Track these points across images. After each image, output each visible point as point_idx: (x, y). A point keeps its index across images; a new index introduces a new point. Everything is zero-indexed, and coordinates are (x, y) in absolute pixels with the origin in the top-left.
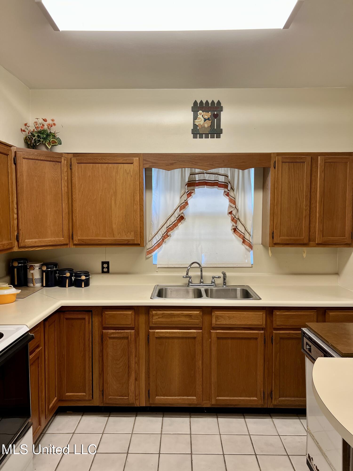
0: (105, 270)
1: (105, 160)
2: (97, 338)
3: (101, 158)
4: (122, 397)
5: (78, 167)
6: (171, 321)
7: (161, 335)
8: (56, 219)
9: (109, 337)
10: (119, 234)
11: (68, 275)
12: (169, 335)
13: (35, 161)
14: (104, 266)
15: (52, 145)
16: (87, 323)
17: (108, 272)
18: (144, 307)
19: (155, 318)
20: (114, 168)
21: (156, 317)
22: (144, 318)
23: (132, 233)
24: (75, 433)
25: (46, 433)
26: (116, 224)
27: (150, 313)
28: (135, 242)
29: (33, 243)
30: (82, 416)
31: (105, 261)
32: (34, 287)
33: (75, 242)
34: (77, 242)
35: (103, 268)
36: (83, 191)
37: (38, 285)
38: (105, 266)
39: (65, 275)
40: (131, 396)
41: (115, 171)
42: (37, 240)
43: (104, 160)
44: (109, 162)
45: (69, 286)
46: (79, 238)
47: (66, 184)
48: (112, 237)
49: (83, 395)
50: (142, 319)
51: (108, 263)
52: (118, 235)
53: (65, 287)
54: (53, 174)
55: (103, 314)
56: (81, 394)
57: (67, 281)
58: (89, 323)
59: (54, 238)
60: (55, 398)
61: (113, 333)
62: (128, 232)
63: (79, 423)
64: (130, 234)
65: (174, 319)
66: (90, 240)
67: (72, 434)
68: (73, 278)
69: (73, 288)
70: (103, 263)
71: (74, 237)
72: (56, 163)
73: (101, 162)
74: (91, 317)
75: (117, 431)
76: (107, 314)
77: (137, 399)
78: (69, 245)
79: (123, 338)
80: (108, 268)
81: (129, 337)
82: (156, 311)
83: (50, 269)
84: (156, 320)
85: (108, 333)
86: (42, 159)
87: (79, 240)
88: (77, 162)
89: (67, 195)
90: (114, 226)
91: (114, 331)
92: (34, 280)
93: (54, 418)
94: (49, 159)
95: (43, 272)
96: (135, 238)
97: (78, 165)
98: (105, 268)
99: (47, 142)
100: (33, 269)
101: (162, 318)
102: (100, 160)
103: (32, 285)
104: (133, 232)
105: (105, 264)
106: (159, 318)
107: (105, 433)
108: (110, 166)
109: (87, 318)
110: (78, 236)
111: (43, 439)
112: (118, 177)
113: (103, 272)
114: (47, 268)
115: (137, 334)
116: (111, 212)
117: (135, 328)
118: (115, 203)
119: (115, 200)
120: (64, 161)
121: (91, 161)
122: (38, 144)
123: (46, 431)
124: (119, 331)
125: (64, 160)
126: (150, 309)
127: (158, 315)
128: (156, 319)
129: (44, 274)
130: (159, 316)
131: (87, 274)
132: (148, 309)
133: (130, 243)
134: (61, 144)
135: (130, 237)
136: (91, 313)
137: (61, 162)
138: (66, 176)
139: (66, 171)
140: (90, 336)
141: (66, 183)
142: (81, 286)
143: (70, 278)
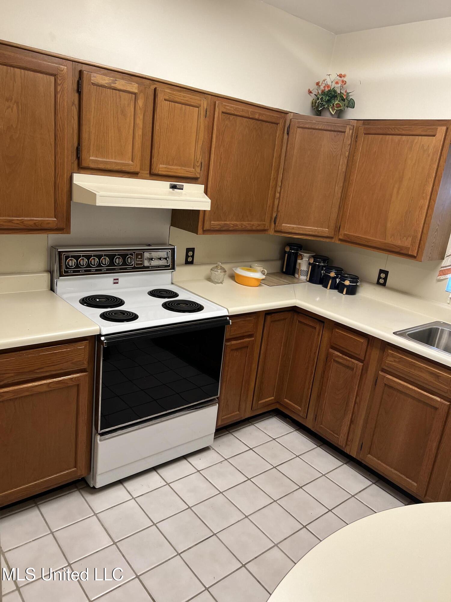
0: (382, 281)
1: (399, 130)
2: (323, 356)
3: (393, 127)
4: (334, 433)
5: (364, 138)
6: (409, 371)
7: (392, 384)
8: (323, 205)
9: (334, 360)
10: (393, 237)
11: (332, 274)
12: (401, 388)
13: (311, 130)
14: (381, 275)
15: (337, 109)
16: (317, 334)
17: (384, 285)
18: (381, 340)
19: (389, 360)
20: (408, 141)
21: (392, 359)
22: (378, 354)
23: (410, 239)
24: (275, 440)
25: (254, 424)
26: (392, 223)
27: (385, 350)
28: (410, 252)
29: (291, 229)
30: (296, 430)
31: (384, 270)
32: (298, 279)
33: (341, 237)
34: (342, 236)
35: (379, 278)
36: (363, 172)
37: (303, 278)
38: (383, 275)
39: (329, 275)
40: (341, 437)
41: (408, 146)
42: (295, 226)
43: (397, 130)
44: (404, 132)
45: (330, 288)
46: (346, 232)
47: (346, 162)
48: (383, 240)
49: (299, 410)
50: (375, 354)
51: (386, 273)
52: (391, 238)
53: (327, 288)
54: (332, 148)
55: (333, 330)
56: (297, 407)
57: (330, 281)
58: (319, 335)
59: (317, 227)
60: (271, 397)
61: (338, 356)
62: (405, 236)
63: (287, 434)
64: (407, 239)
65: (413, 371)
66: (357, 237)
67: (272, 439)
68: (338, 281)
69: (336, 292)
70: (381, 271)
71: (341, 230)
72: (338, 133)
73: (393, 132)
74: (322, 329)
75: (312, 463)
76: (337, 332)
77: (349, 445)
78: (334, 239)
79: (348, 367)
80: (385, 279)
81: (354, 369)
82: (393, 351)
83: (318, 264)
84: (391, 363)
85: (334, 354)
86: (320, 128)
87: (345, 235)
88: (365, 132)
89: (343, 176)
90: (389, 225)
91: (341, 355)
92: (300, 271)
93: (271, 417)
94: (329, 129)
95: (310, 264)
96: (411, 247)
97: (366, 136)
98: (381, 278)
99: (331, 106)
100: (300, 259)
101: (398, 363)
102: (392, 129)
103: (297, 276)
104: (410, 237)
105: (382, 274)
106: (395, 361)
107: (300, 458)
108: (404, 139)
109: (318, 328)
110: (345, 230)
111: (247, 427)
112: (410, 156)
113: (378, 283)
114: (314, 261)
115: (365, 370)
116: (390, 204)
117: (365, 362)
118: (398, 192)
119: (399, 189)
120: (348, 131)
121: (381, 132)
122: (321, 108)
123: (255, 423)
124: (346, 357)
125: (350, 129)
126: (387, 346)
127: (395, 357)
128: (391, 361)
129: (311, 267)
130: (394, 359)
131: (355, 279)
132: (385, 345)
133: (402, 252)
134: (354, 108)
135: (406, 243)
136: (323, 324)
137: (345, 132)
138: (348, 150)
139: (349, 144)
140: (317, 350)
141: (345, 160)
142: (342, 292)
143: (334, 279)
